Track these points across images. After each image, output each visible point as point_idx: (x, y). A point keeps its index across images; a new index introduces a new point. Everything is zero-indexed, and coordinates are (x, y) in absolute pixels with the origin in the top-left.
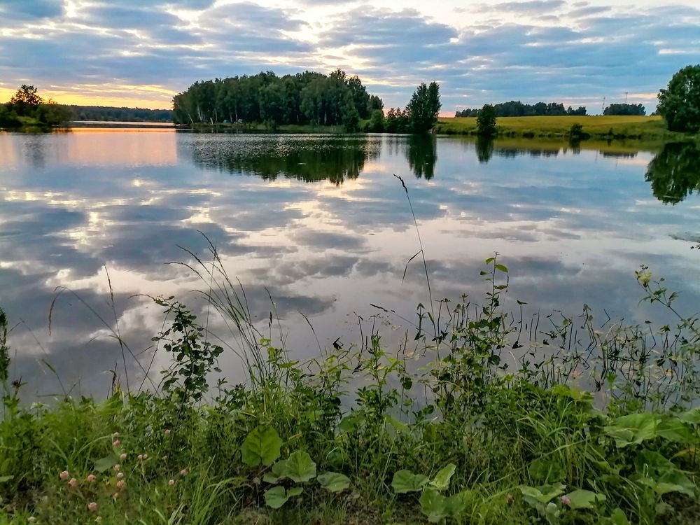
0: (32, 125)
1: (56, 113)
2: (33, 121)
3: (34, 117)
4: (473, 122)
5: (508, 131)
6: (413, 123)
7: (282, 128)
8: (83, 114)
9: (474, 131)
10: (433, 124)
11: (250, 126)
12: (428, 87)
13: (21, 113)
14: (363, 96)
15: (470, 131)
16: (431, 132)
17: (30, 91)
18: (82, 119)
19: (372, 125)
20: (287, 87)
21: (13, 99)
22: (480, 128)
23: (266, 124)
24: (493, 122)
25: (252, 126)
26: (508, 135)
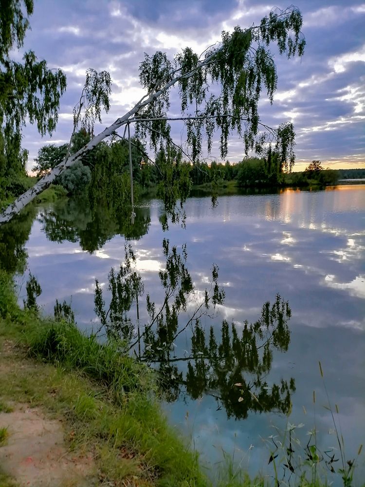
0: (314, 184)
1: (329, 176)
2: (315, 182)
3: (316, 179)
8: (346, 175)
13: (309, 178)
17: (317, 164)
18: (345, 178)
21: (306, 169)
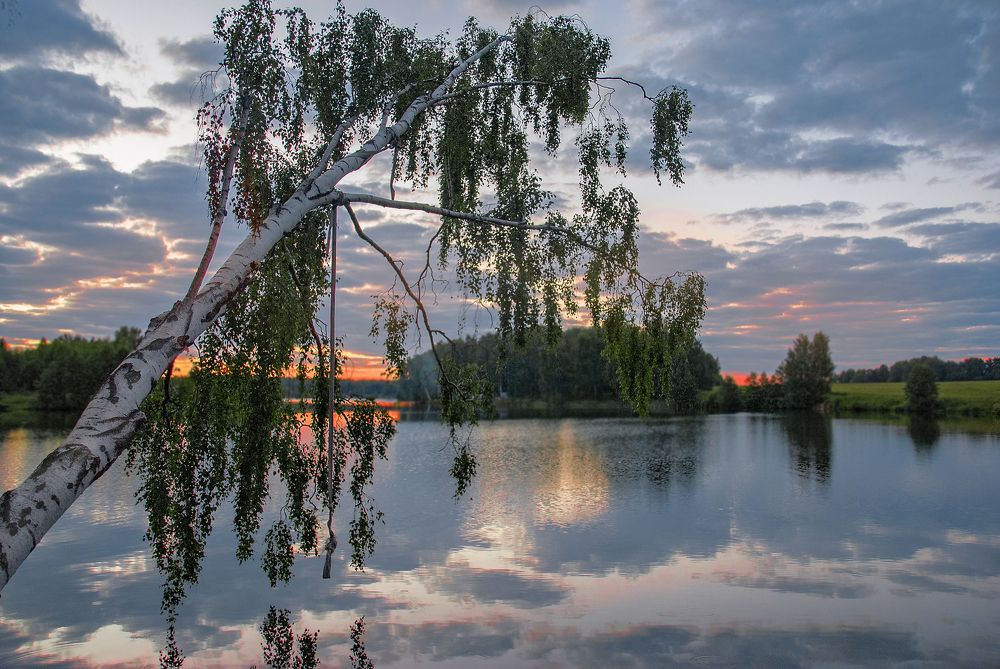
4: (897, 390)
5: (963, 407)
6: (789, 394)
7: (575, 405)
9: (901, 405)
10: (824, 396)
11: (521, 403)
12: (811, 340)
14: (699, 355)
15: (894, 407)
16: (822, 408)
19: (720, 399)
20: (582, 345)
22: (912, 401)
23: (547, 401)
24: (934, 390)
25: (524, 403)
26: (966, 413)
